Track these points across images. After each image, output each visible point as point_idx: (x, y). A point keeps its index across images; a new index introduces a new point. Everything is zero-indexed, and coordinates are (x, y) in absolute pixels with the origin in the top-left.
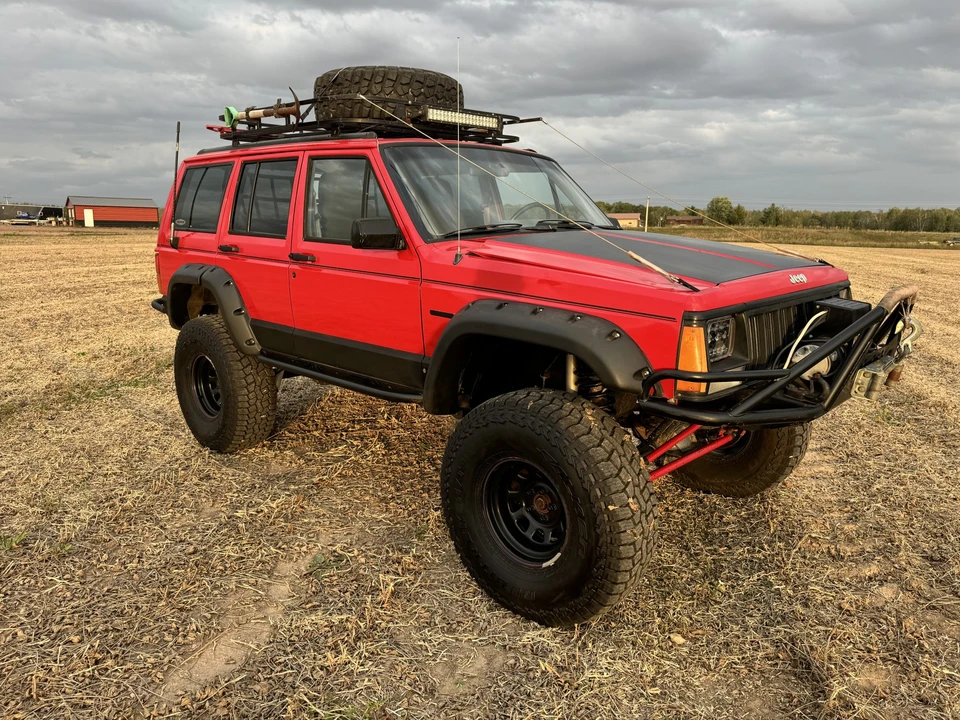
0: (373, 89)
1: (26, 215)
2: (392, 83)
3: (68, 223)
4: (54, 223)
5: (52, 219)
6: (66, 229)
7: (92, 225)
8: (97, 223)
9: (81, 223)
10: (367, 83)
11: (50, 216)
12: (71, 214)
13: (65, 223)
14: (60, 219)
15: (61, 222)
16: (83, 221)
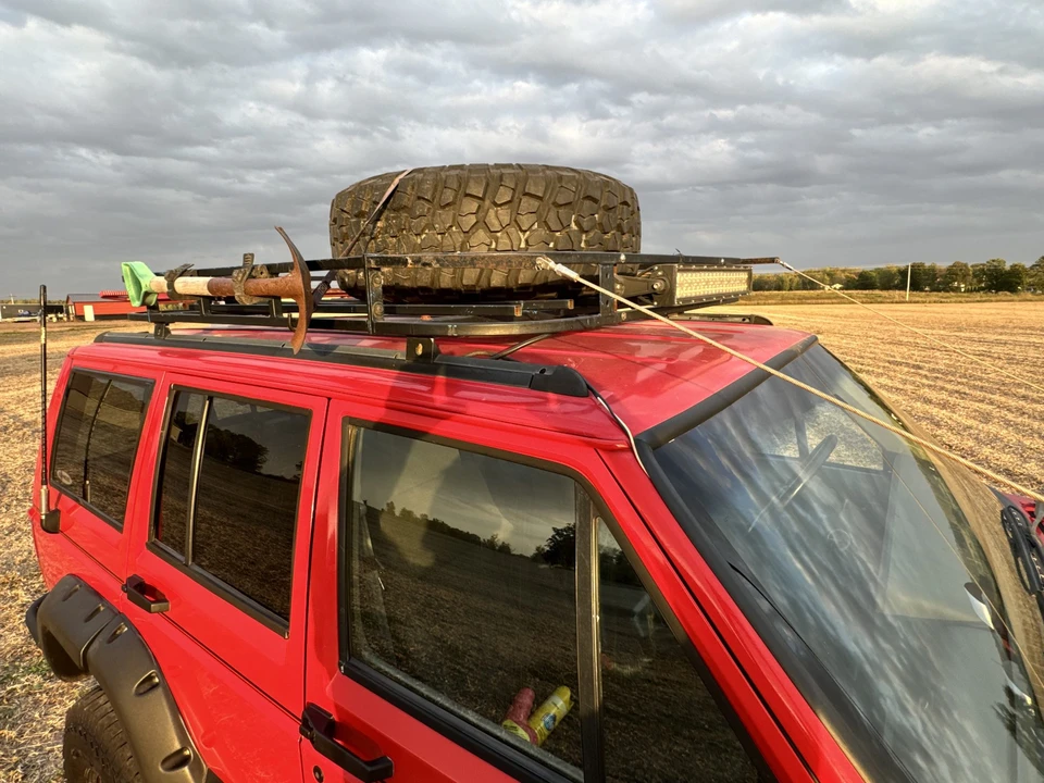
0: (491, 218)
1: (27, 313)
2: (536, 203)
3: (68, 318)
4: (55, 320)
5: (53, 315)
6: (67, 324)
7: (92, 319)
8: (98, 317)
9: (81, 318)
10: (474, 206)
11: (51, 313)
12: (72, 310)
13: (65, 319)
14: (60, 315)
15: (61, 318)
16: (83, 316)
